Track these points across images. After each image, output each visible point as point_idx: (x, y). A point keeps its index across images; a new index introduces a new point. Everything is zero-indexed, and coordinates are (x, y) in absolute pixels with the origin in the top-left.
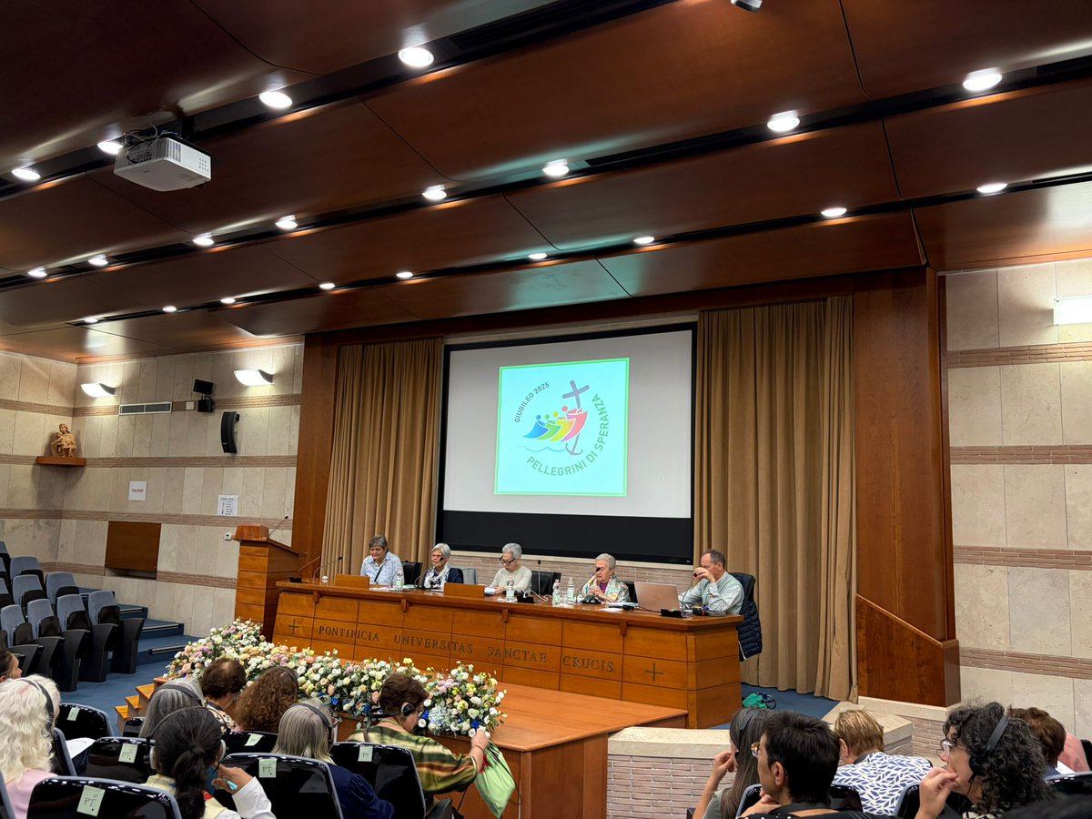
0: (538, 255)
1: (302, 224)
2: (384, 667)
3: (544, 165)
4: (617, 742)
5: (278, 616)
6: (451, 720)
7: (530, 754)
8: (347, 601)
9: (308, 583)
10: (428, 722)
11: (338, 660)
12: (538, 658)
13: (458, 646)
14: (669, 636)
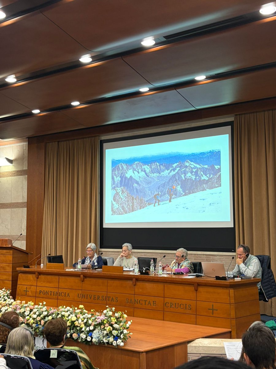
0: (144, 89)
1: (19, 79)
2: (69, 310)
3: (141, 40)
4: (193, 346)
5: (18, 286)
6: (104, 337)
7: (145, 354)
8: (53, 277)
9: (34, 268)
10: (92, 338)
11: (46, 307)
12: (152, 303)
13: (110, 299)
14: (220, 290)
